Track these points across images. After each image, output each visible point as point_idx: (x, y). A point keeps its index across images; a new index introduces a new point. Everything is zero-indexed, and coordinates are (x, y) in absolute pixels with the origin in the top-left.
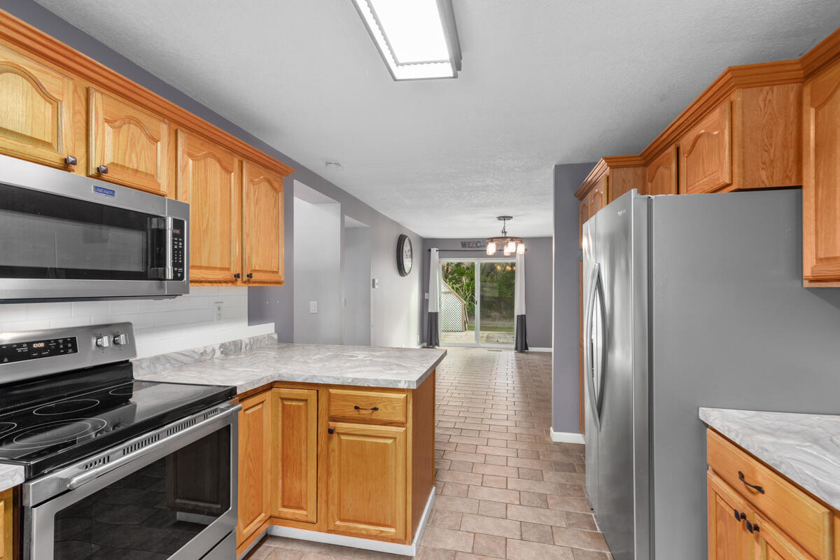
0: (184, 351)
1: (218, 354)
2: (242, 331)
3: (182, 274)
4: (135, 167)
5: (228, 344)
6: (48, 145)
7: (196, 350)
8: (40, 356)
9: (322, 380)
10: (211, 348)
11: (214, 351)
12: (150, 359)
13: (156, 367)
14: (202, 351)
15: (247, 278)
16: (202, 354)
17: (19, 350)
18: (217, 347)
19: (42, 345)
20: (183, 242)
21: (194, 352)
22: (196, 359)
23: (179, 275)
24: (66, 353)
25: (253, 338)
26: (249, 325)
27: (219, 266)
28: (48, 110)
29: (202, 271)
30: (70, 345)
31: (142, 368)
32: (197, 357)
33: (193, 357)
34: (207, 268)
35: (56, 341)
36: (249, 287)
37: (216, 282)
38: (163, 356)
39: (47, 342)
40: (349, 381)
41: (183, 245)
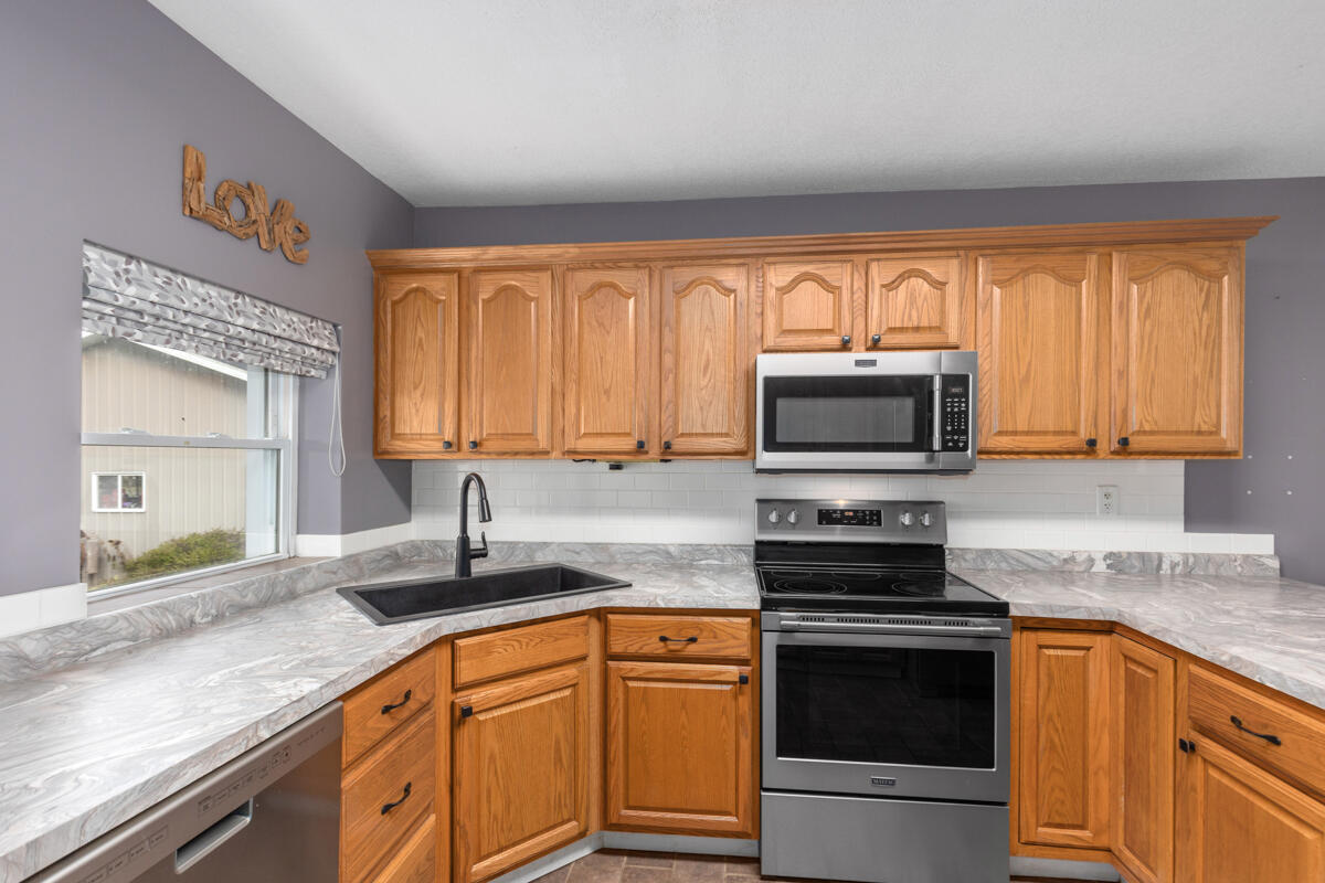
0: (1032, 550)
1: (1100, 567)
2: (1170, 539)
3: (966, 443)
4: (915, 324)
5: (1125, 556)
6: (830, 331)
7: (1055, 554)
8: (849, 524)
9: (1178, 641)
10: (1085, 556)
11: (1091, 561)
12: (977, 551)
13: (985, 563)
14: (1065, 556)
15: (1117, 446)
16: (1065, 560)
17: (834, 515)
18: (1099, 557)
19: (851, 514)
20: (967, 402)
21: (1051, 555)
22: (1054, 567)
23: (961, 445)
24: (870, 524)
25: (1194, 555)
26: (1186, 530)
27: (1051, 428)
28: (829, 298)
29: (1018, 438)
30: (875, 518)
31: (965, 560)
32: (1055, 563)
33: (1049, 563)
34: (1028, 433)
35: (863, 511)
36: (1187, 462)
37: (1049, 453)
38: (997, 550)
39: (855, 512)
40: (1224, 658)
41: (967, 407)
